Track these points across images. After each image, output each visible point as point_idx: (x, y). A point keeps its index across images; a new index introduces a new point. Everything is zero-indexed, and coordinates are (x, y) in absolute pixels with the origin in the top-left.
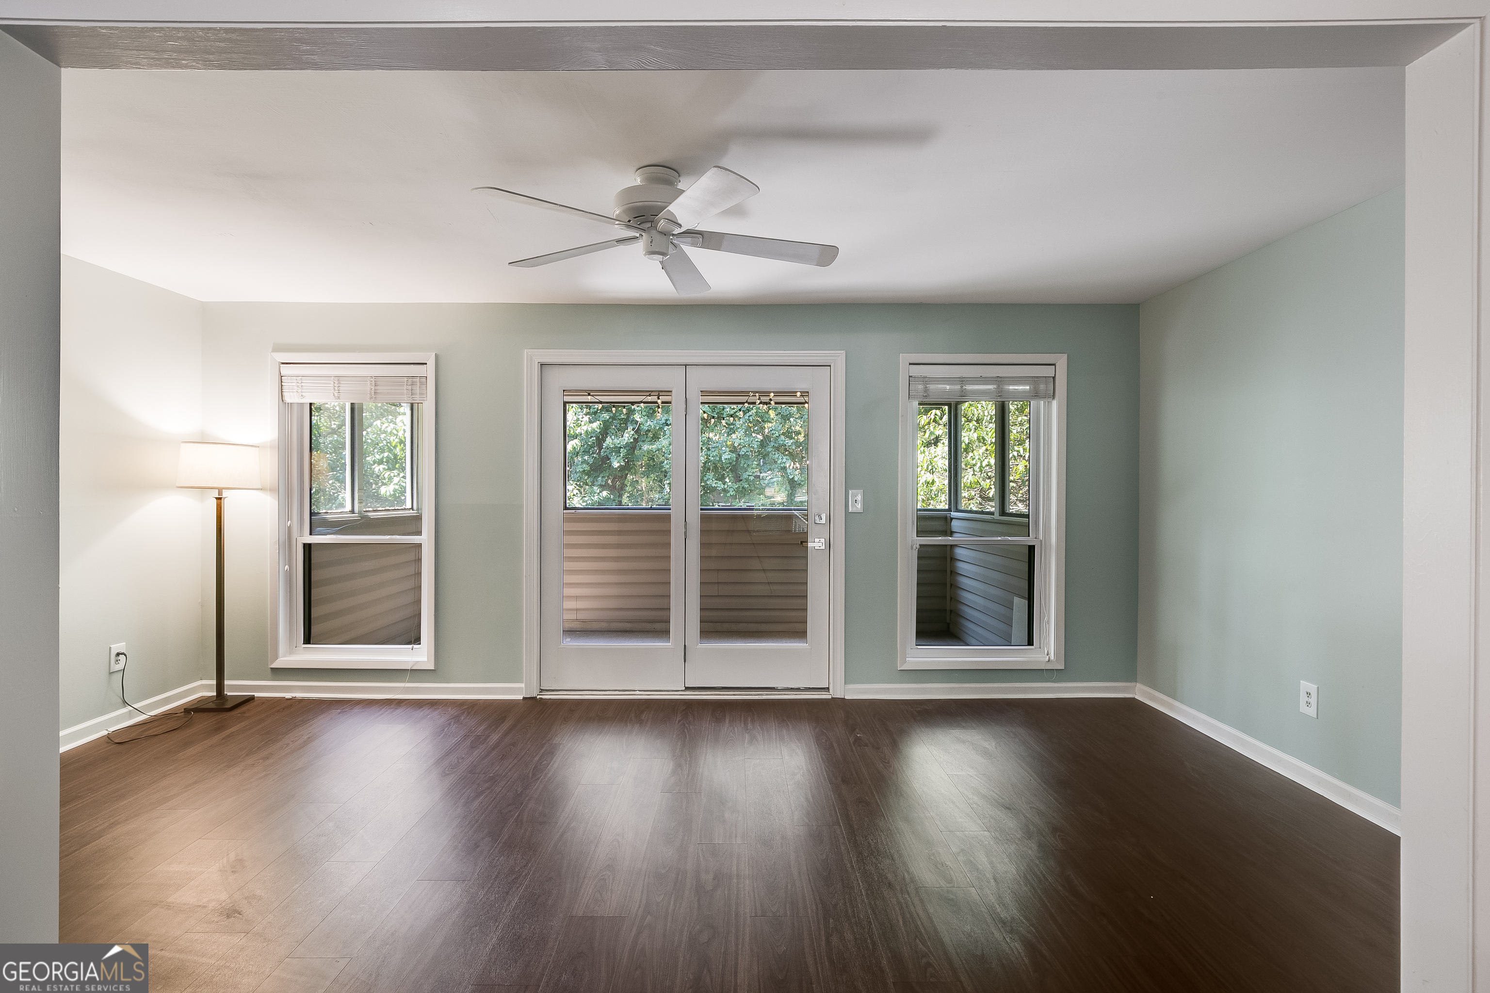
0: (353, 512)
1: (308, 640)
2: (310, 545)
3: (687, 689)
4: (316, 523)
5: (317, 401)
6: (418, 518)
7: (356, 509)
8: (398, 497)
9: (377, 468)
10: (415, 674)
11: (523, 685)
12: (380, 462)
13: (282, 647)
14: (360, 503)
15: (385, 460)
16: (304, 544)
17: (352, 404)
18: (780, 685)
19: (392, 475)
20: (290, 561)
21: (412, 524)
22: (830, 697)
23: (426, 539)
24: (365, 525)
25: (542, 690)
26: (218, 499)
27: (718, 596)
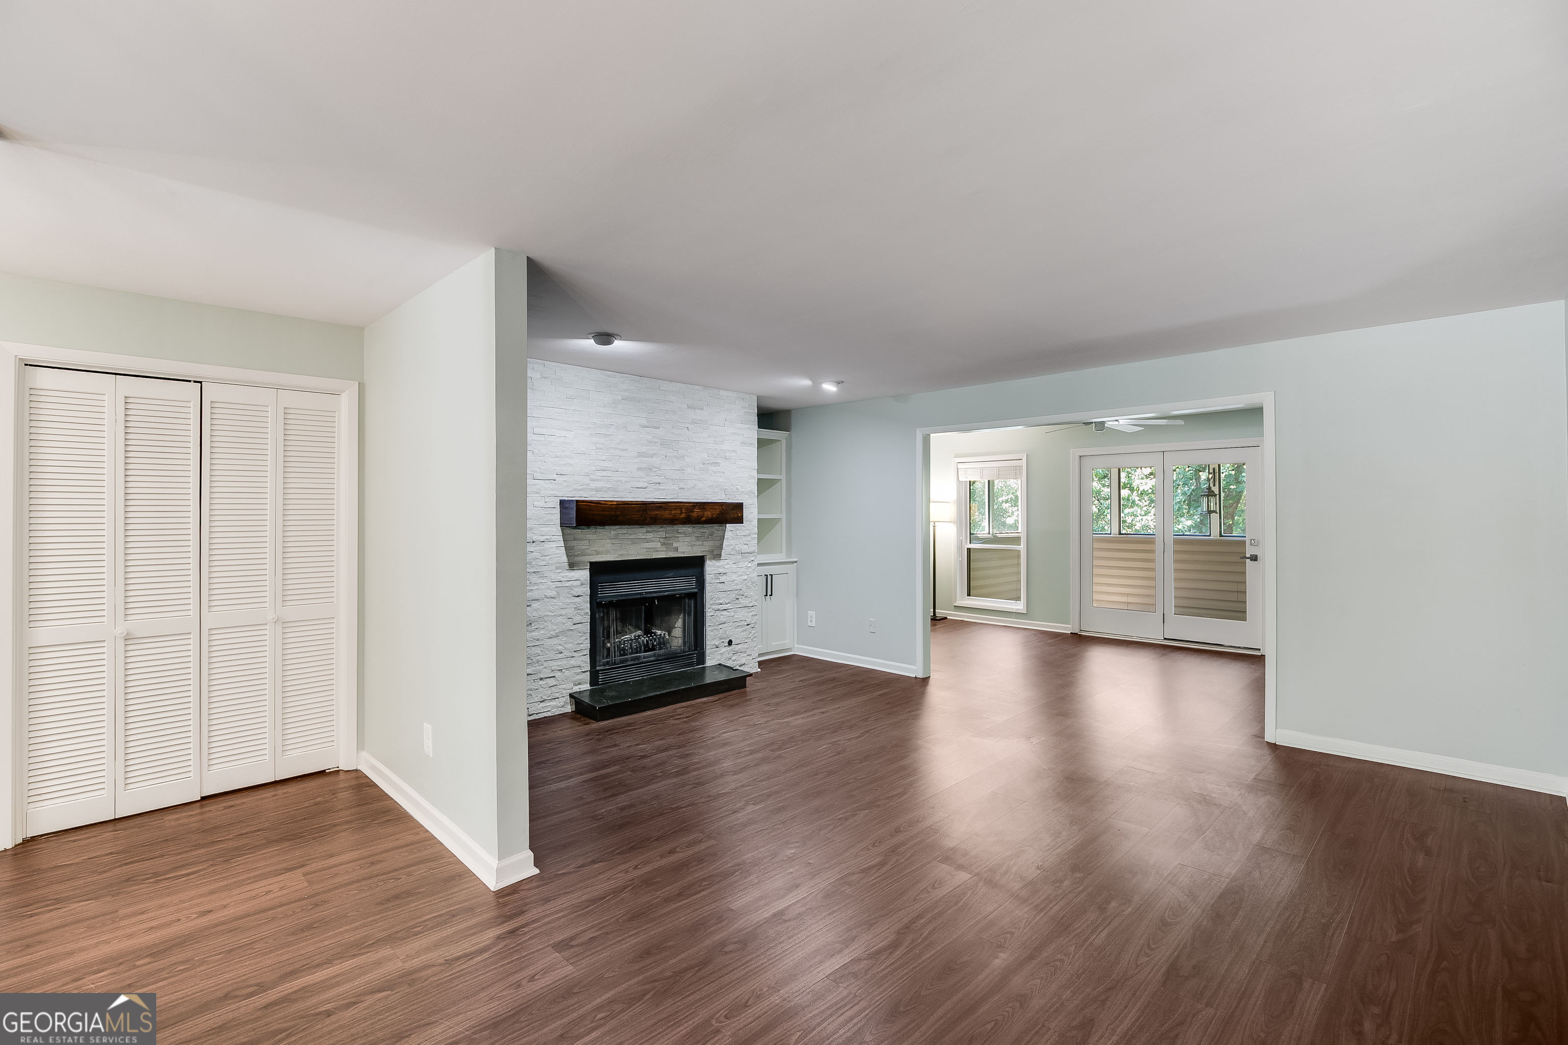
0: (989, 533)
1: (969, 595)
2: (970, 549)
3: (1165, 639)
4: (972, 537)
5: (972, 480)
6: (1019, 538)
7: (991, 533)
8: (1015, 526)
9: (1005, 506)
10: (1017, 614)
11: (1071, 626)
12: (1007, 502)
13: (958, 597)
14: (993, 529)
15: (1009, 500)
16: (967, 548)
17: (989, 481)
18: (1226, 644)
19: (1014, 510)
20: (961, 555)
21: (1017, 540)
22: (1260, 654)
23: (1022, 547)
24: (995, 540)
25: (1081, 630)
26: (934, 526)
27: (1238, 601)
